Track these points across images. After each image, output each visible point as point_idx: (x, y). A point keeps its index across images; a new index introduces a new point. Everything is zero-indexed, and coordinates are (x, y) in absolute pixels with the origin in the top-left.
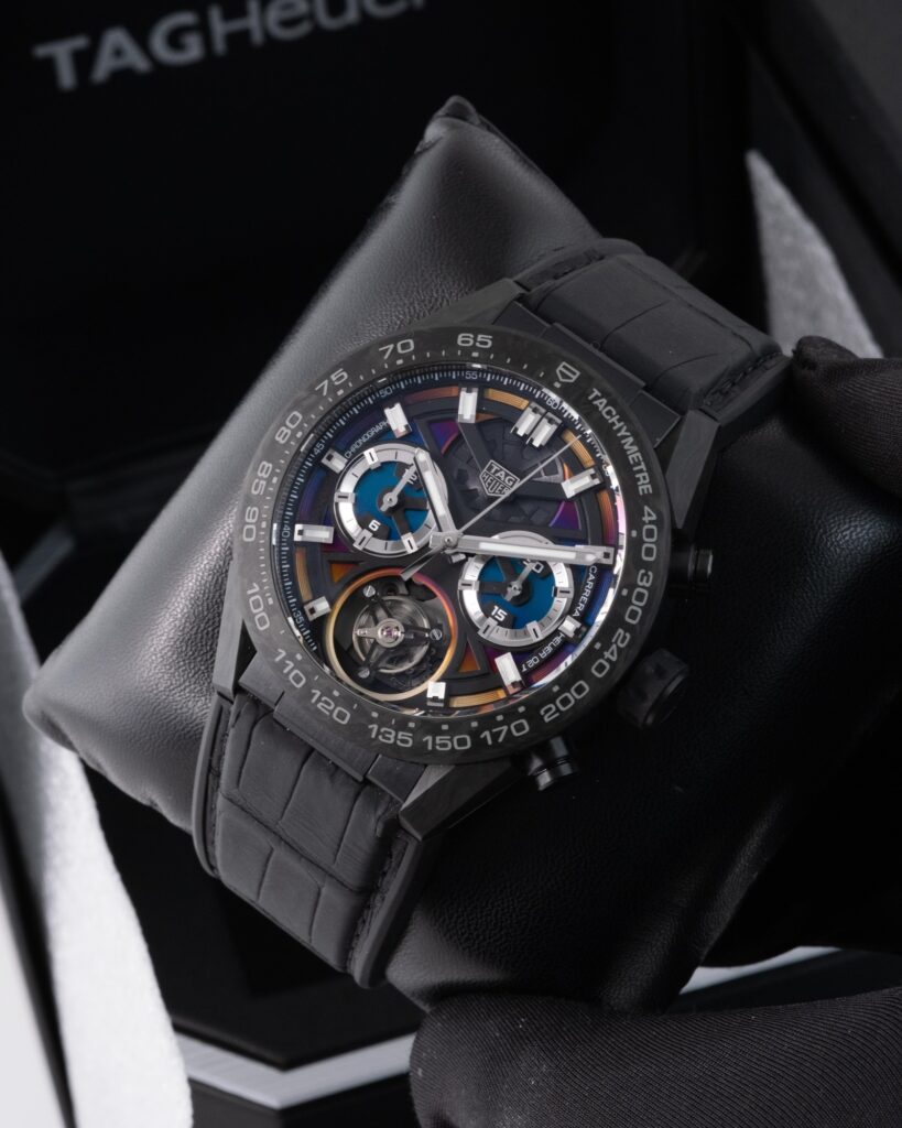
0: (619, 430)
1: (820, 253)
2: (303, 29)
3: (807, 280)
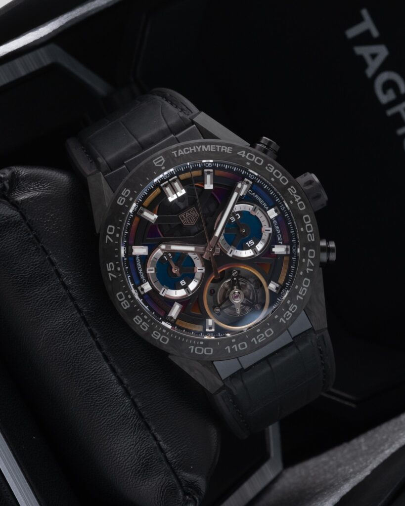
0: (197, 150)
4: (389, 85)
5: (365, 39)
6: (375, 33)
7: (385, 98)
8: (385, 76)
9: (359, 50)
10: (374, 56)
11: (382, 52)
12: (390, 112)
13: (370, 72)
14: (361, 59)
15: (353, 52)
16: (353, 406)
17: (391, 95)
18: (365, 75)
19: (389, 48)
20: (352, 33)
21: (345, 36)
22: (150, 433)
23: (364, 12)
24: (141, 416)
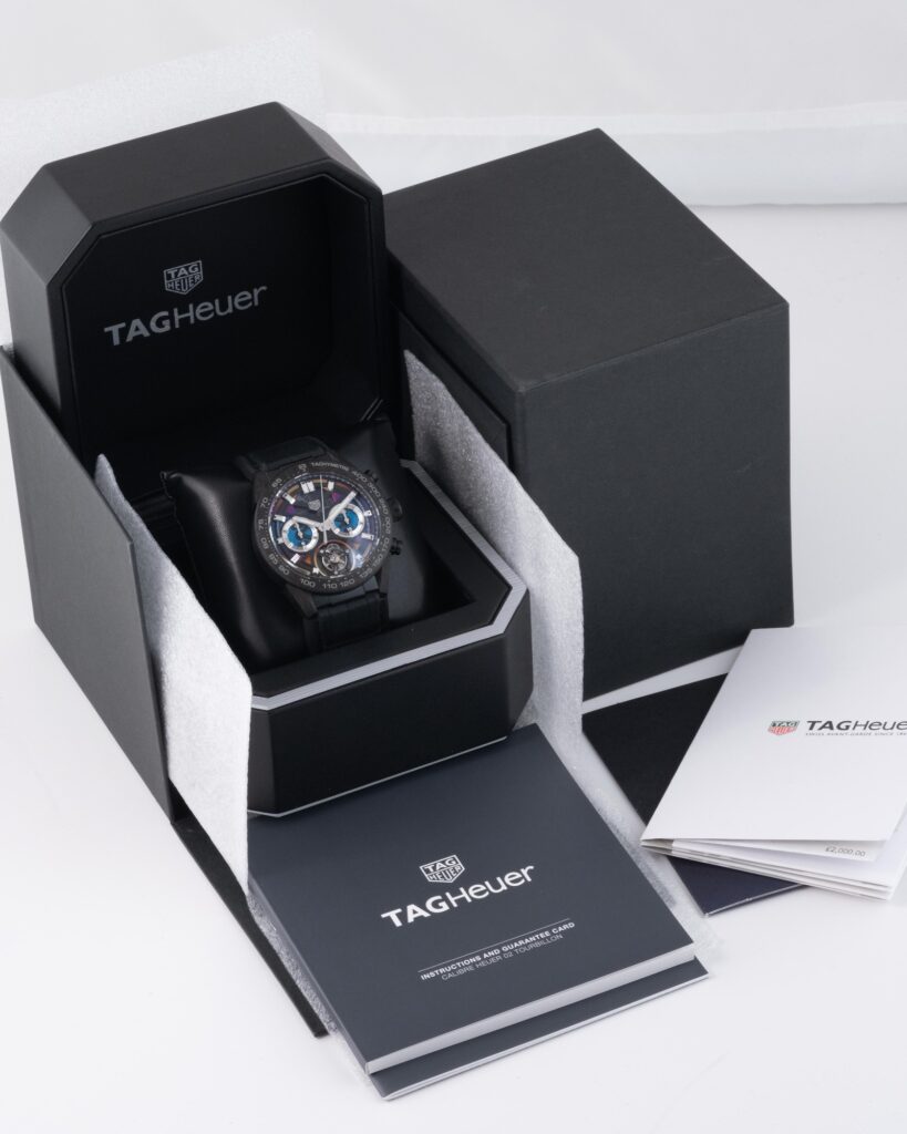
1: (438, 385)
2: (211, 315)
3: (434, 399)
4: (159, 324)
5: (123, 333)
6: (123, 325)
7: (167, 327)
8: (153, 324)
9: (129, 338)
10: (137, 329)
11: (137, 322)
12: (177, 326)
13: (146, 334)
14: (135, 338)
15: (130, 343)
17: (167, 323)
18: (148, 338)
19: (136, 318)
20: (116, 341)
21: (117, 347)
23: (106, 330)
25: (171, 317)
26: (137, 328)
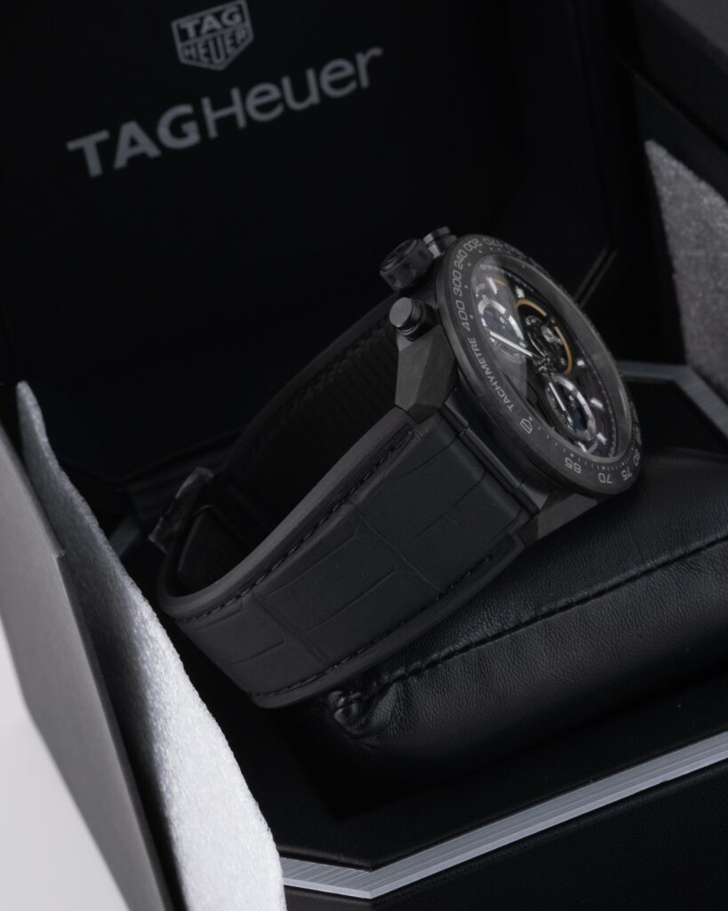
0: (494, 381)
2: (278, 111)
4: (176, 129)
5: (107, 151)
6: (103, 135)
7: (192, 137)
8: (164, 132)
9: (120, 162)
10: (133, 143)
11: (130, 129)
12: (213, 133)
13: (153, 152)
14: (133, 161)
15: (122, 170)
16: (614, 254)
17: (191, 128)
18: (156, 159)
19: (128, 120)
20: (95, 167)
21: (98, 179)
22: (705, 550)
23: (72, 146)
24: (681, 558)
25: (198, 117)
26: (133, 141)
